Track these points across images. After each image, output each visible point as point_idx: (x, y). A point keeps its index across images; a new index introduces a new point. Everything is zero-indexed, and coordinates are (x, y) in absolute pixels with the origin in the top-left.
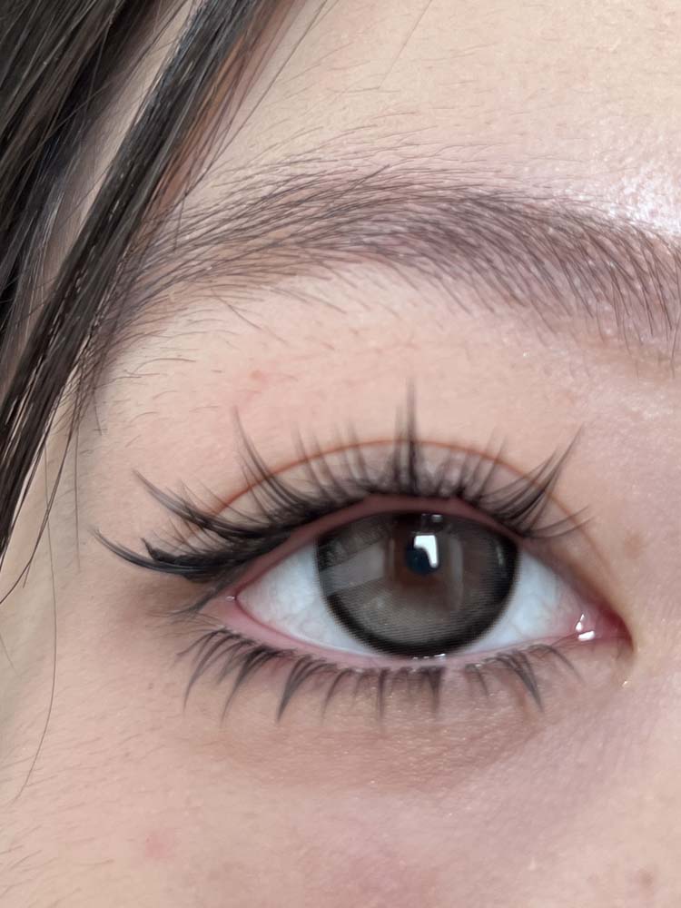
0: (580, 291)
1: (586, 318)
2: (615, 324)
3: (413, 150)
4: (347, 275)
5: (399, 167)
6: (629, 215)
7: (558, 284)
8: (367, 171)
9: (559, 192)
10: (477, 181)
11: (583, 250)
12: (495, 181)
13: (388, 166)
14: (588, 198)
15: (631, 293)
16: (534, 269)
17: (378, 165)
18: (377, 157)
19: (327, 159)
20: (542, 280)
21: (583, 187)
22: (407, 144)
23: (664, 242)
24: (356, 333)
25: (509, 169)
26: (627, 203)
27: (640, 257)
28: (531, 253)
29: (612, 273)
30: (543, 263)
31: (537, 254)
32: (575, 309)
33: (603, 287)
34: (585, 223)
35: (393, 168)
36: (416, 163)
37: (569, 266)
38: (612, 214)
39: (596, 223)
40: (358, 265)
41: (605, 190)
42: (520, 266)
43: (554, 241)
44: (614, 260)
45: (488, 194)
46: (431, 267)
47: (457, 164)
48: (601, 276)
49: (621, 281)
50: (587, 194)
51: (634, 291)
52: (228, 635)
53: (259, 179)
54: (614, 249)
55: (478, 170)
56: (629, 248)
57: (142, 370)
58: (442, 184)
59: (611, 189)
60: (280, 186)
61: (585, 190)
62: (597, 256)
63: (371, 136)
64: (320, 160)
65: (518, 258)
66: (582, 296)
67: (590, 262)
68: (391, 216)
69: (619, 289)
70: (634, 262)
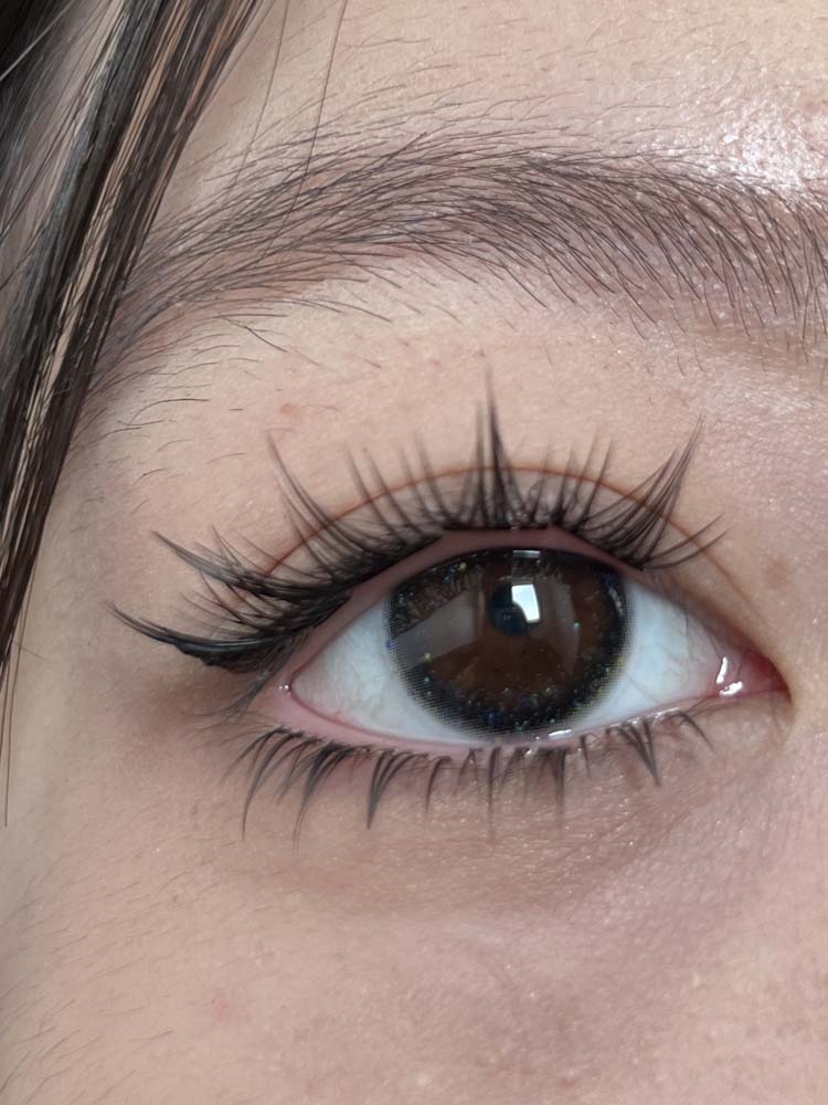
0: (681, 268)
1: (692, 300)
2: (728, 304)
3: (455, 112)
4: (389, 274)
5: (438, 133)
6: (733, 169)
7: (653, 261)
8: (399, 144)
9: (644, 147)
10: (540, 143)
11: (681, 217)
12: (562, 141)
13: (425, 134)
14: (681, 152)
15: (745, 265)
16: (620, 245)
17: (412, 133)
18: (411, 124)
19: (346, 132)
20: (633, 258)
21: (674, 138)
22: (447, 105)
23: (780, 199)
24: (407, 344)
25: (579, 125)
26: (729, 154)
27: (752, 220)
28: (616, 226)
29: (719, 241)
30: (631, 238)
31: (625, 226)
32: (677, 291)
33: (710, 261)
34: (680, 182)
35: (431, 137)
36: (460, 127)
37: (665, 238)
38: (712, 169)
39: (693, 181)
40: (400, 260)
41: (701, 140)
42: (604, 243)
43: (643, 208)
44: (721, 227)
45: (554, 157)
46: (492, 254)
47: (511, 124)
48: (706, 247)
49: (730, 251)
50: (679, 148)
51: (749, 261)
52: (287, 735)
53: (263, 166)
54: (718, 212)
55: (540, 128)
56: (737, 210)
57: (140, 419)
58: (495, 151)
59: (708, 139)
60: (293, 172)
61: (676, 142)
62: (698, 223)
63: (400, 99)
64: (338, 135)
65: (601, 234)
66: (685, 273)
67: (691, 231)
68: (436, 195)
69: (730, 261)
70: (745, 226)
